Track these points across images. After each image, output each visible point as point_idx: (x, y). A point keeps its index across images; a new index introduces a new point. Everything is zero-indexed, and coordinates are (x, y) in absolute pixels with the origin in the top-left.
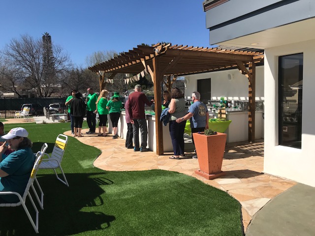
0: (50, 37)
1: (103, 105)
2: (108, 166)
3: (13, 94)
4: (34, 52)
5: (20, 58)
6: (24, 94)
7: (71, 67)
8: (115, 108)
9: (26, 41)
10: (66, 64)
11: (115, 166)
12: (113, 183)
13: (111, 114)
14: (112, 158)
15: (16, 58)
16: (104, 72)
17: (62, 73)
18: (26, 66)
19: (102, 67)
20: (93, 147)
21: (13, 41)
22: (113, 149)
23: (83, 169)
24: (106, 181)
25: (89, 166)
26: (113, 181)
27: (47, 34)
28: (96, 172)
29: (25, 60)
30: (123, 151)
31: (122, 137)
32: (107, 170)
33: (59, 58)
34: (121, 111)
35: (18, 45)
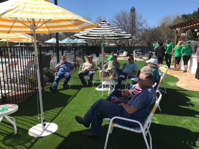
0: (134, 9)
1: (179, 50)
2: (186, 87)
3: (114, 44)
4: (127, 19)
5: (119, 24)
6: (120, 45)
7: (147, 27)
8: (187, 53)
9: (123, 13)
10: (144, 25)
11: (192, 88)
12: (194, 96)
13: (184, 57)
14: (188, 83)
15: (117, 24)
16: (180, 29)
17: (141, 31)
18: (122, 28)
19: (180, 26)
20: (172, 76)
21: (116, 14)
22: (186, 79)
23: (171, 86)
24: (189, 95)
25: (174, 85)
26: (194, 95)
27: (133, 8)
28: (180, 89)
29: (122, 24)
30: (194, 80)
31: (190, 72)
32: (187, 89)
33: (140, 22)
34: (191, 55)
35: (119, 17)
